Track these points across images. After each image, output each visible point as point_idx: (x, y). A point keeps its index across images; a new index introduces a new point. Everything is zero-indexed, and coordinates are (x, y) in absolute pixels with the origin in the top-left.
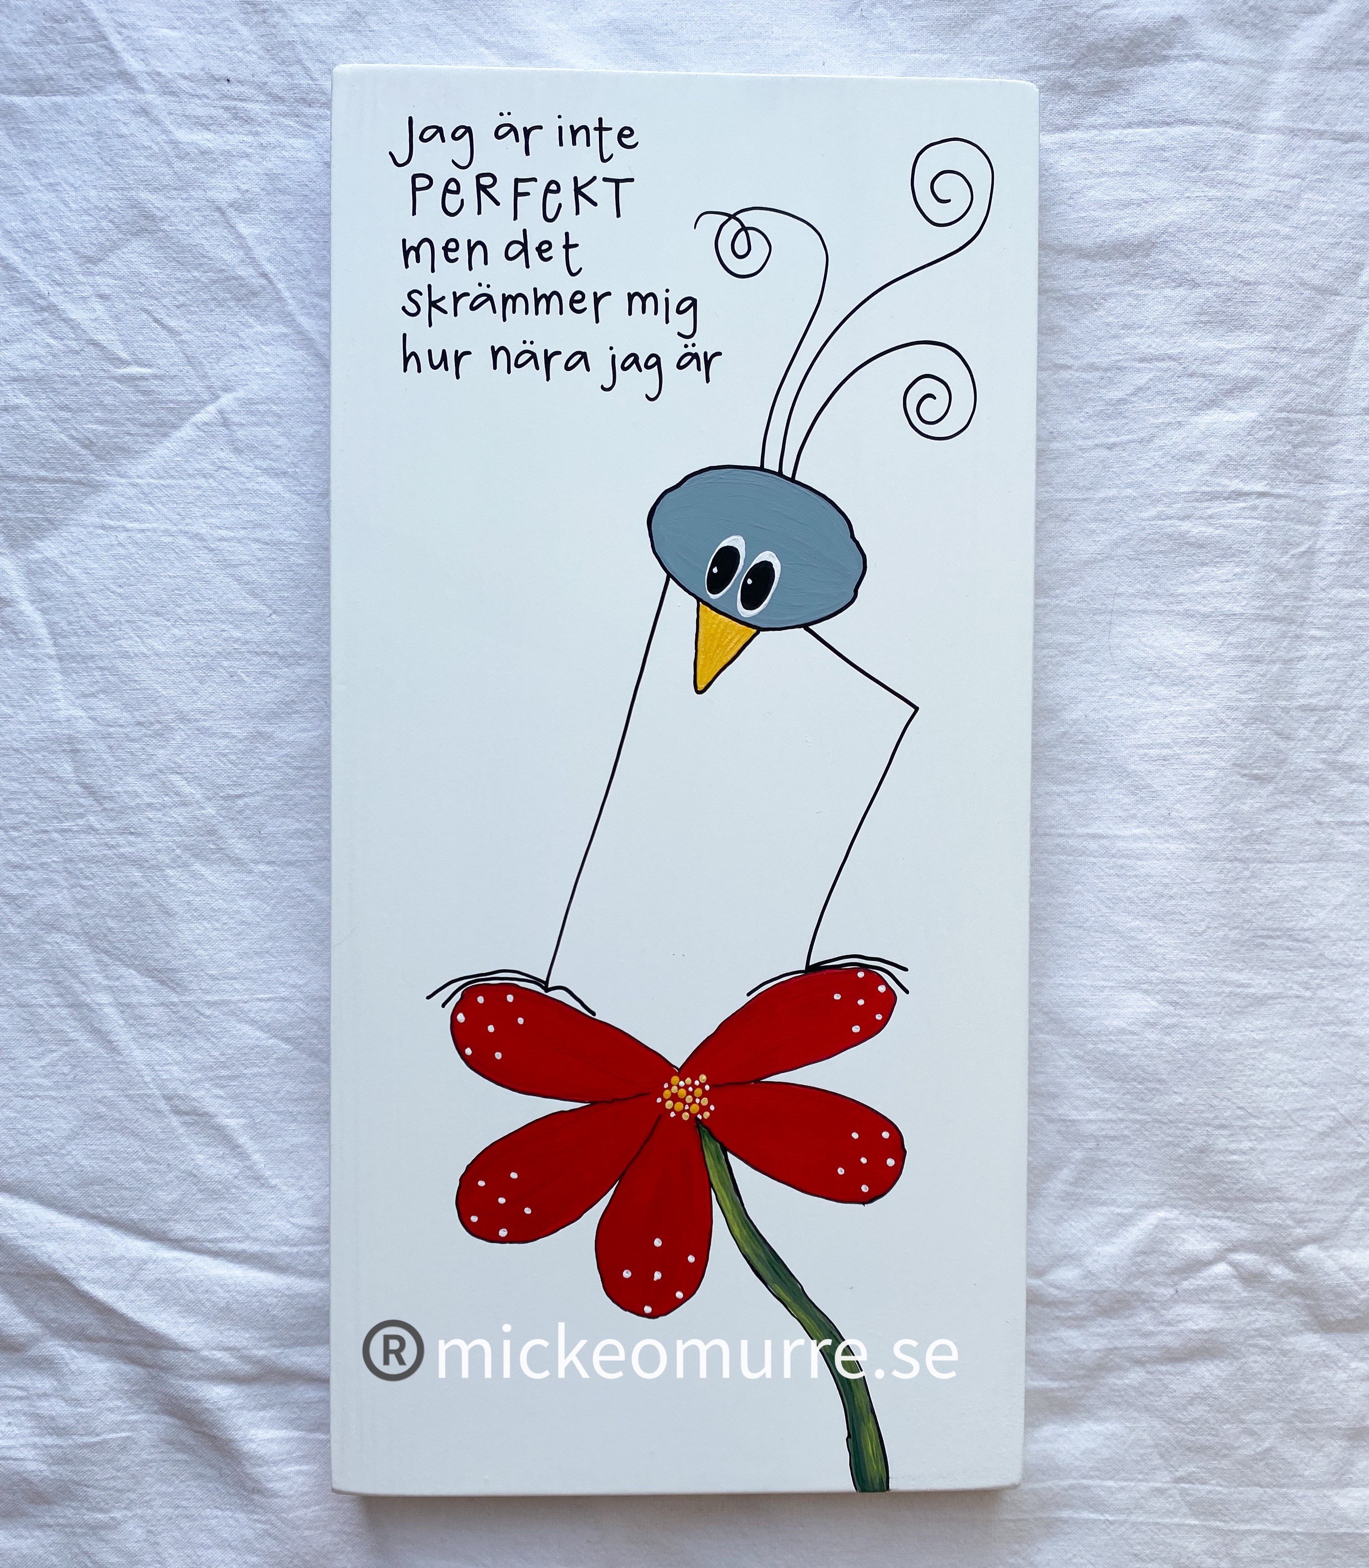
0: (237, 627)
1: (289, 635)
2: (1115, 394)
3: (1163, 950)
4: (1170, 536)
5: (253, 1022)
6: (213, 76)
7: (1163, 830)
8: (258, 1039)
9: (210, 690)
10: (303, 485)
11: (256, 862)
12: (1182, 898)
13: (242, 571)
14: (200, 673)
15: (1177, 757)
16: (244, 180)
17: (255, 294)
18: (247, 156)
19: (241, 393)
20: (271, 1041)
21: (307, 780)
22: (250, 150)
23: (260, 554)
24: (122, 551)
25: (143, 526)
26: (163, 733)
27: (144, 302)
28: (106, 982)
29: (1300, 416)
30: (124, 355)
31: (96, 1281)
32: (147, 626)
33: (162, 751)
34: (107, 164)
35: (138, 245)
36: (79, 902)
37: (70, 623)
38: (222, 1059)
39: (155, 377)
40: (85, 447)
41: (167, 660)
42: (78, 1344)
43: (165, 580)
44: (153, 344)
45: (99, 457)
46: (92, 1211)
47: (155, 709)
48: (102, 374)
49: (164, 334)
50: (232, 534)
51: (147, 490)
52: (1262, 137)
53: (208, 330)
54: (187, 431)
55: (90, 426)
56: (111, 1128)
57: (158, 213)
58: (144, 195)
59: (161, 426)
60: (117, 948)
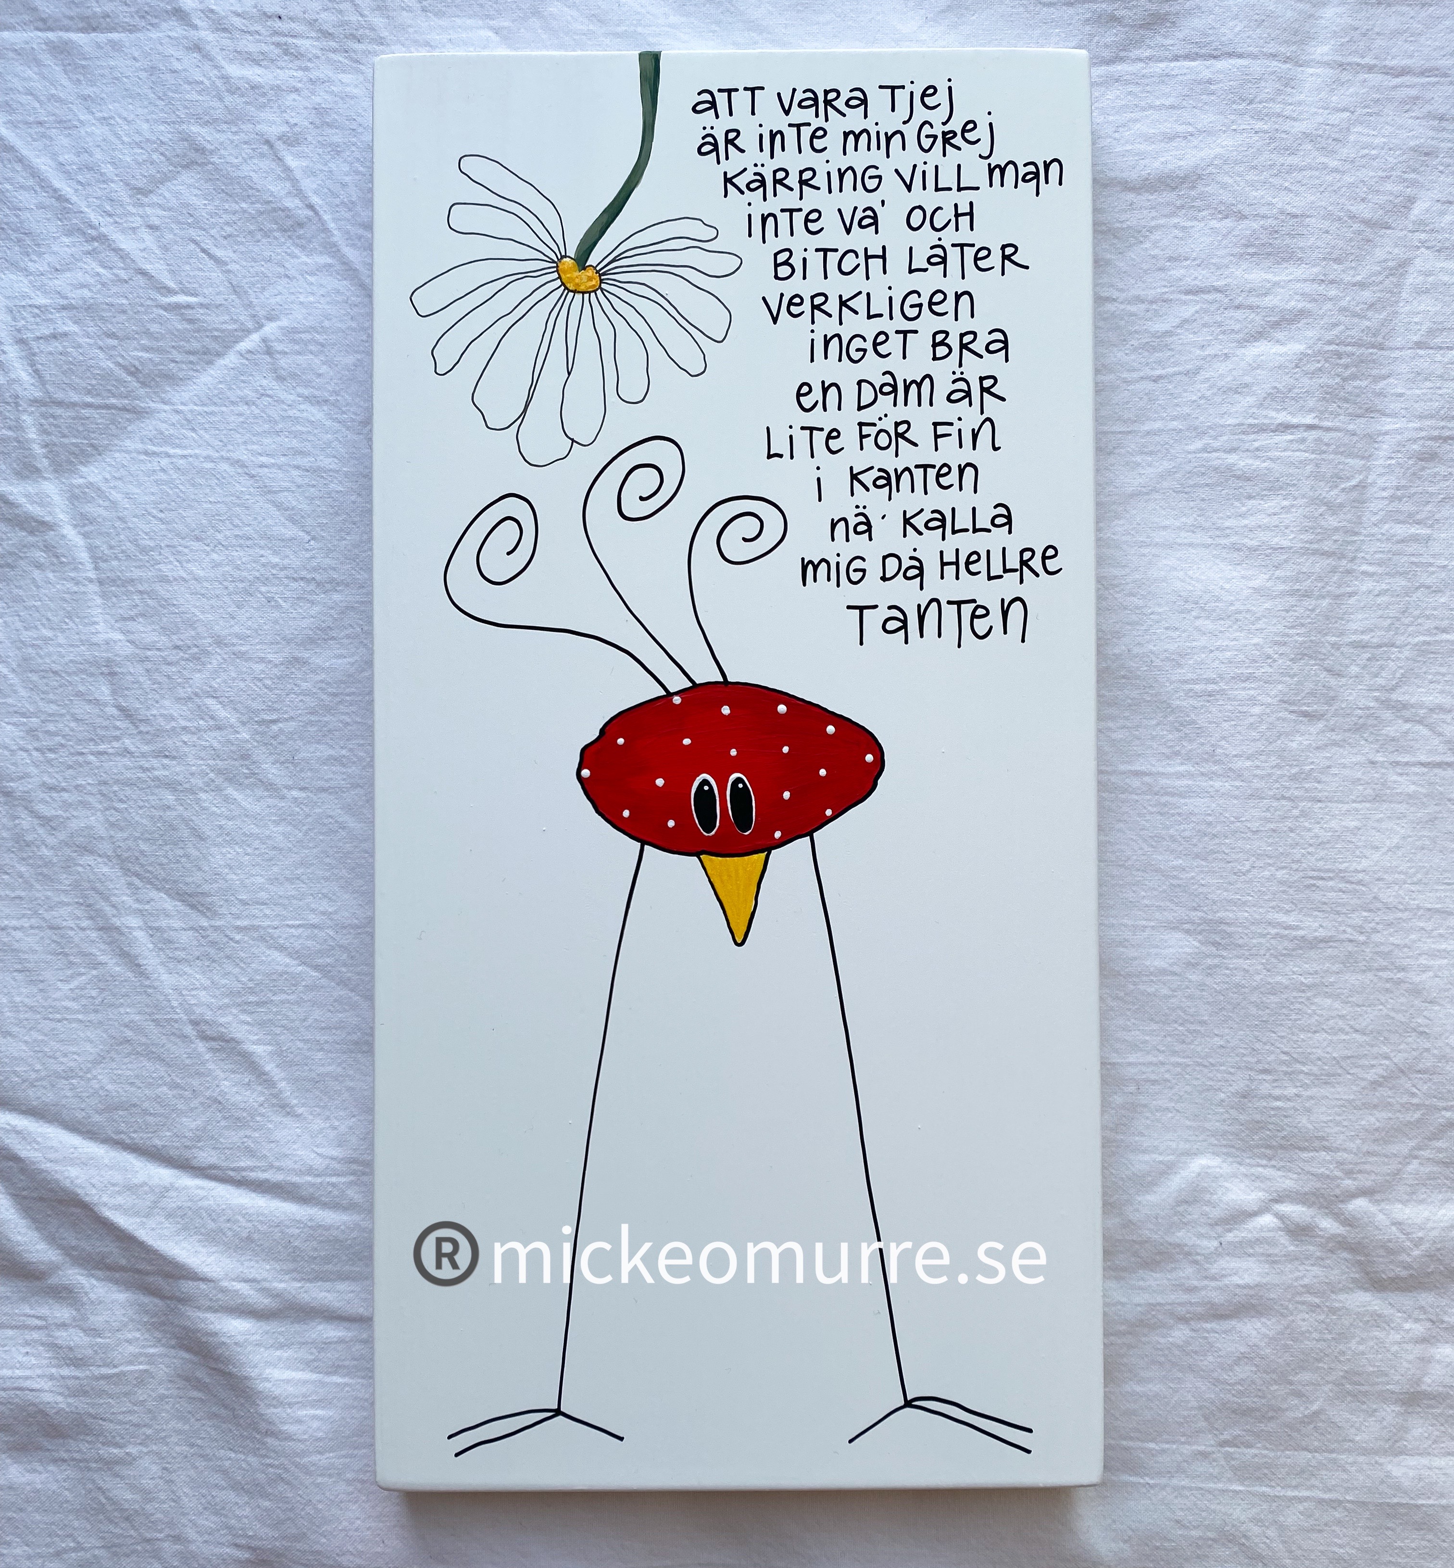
0: (276, 553)
1: (328, 561)
2: (1160, 326)
3: (1204, 890)
4: (1216, 469)
5: (281, 948)
6: (265, 14)
7: (1206, 768)
8: (287, 965)
9: (248, 615)
10: (344, 413)
11: (289, 788)
12: (1226, 837)
13: (281, 497)
14: (237, 598)
15: (1222, 692)
16: (293, 114)
17: (301, 225)
18: (297, 90)
19: (284, 322)
20: (300, 968)
21: (341, 707)
22: (300, 85)
23: (299, 481)
24: (164, 477)
25: (185, 452)
26: (199, 658)
27: (193, 233)
28: (137, 906)
29: (1349, 348)
30: (172, 284)
31: (117, 1208)
32: (186, 551)
33: (198, 675)
34: (160, 98)
35: (187, 177)
36: (112, 825)
37: (111, 547)
38: (251, 985)
39: (202, 305)
40: (131, 374)
41: (205, 584)
42: (99, 1273)
43: (205, 506)
44: (201, 274)
45: (144, 384)
46: (115, 1137)
47: (193, 633)
48: (149, 302)
49: (211, 263)
50: (273, 461)
51: (189, 416)
52: (1311, 71)
53: (254, 260)
54: (231, 359)
55: (136, 353)
56: (138, 1053)
57: (209, 147)
58: (195, 129)
59: (205, 354)
60: (149, 872)
